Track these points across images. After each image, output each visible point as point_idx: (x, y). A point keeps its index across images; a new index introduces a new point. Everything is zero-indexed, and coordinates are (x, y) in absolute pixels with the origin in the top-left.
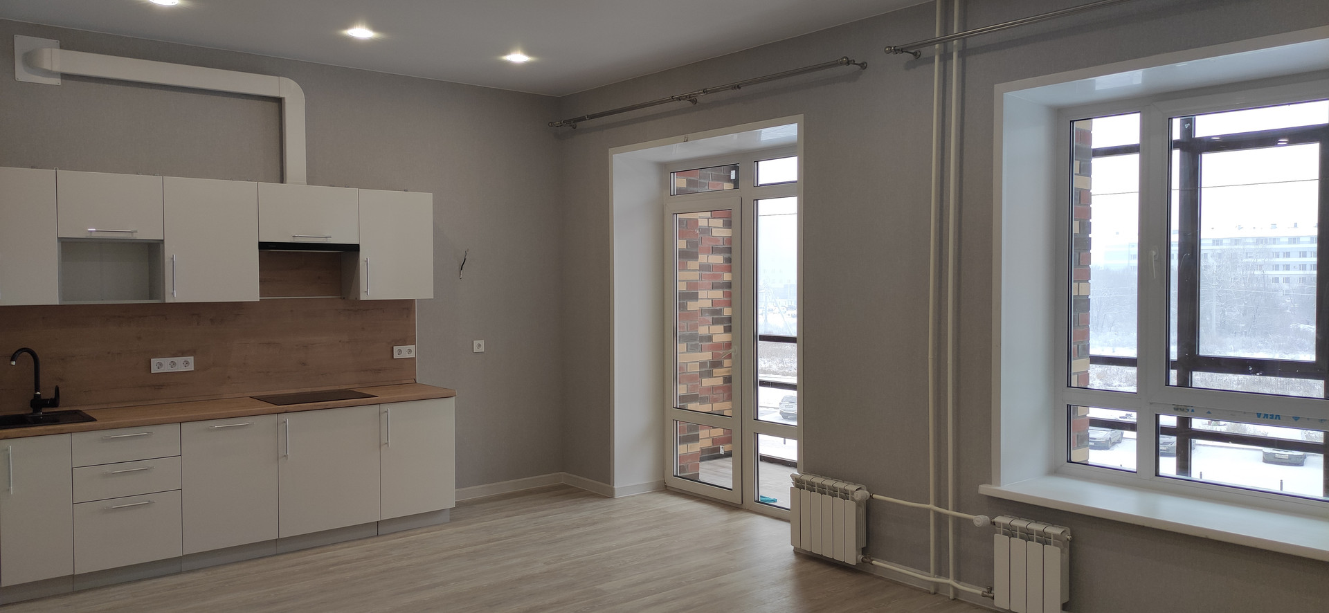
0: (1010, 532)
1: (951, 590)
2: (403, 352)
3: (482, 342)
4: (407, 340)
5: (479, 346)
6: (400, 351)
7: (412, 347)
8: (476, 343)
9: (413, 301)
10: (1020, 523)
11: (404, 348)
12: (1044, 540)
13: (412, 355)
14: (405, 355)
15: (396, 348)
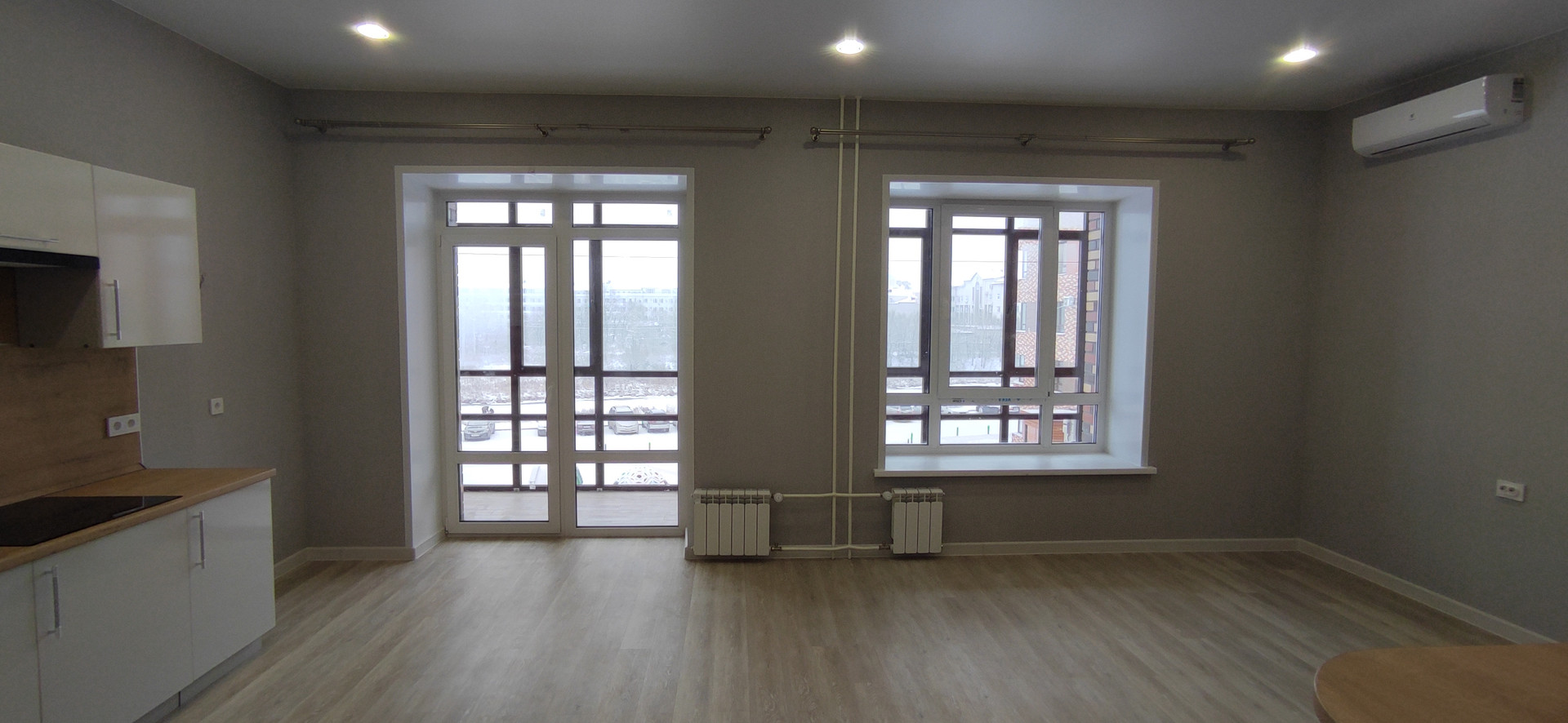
0: (906, 499)
1: (850, 551)
2: (121, 425)
3: (220, 400)
4: (126, 406)
5: (218, 406)
6: (118, 425)
7: (136, 417)
8: (214, 401)
9: (134, 348)
10: (912, 491)
11: (123, 420)
12: (931, 499)
13: (137, 428)
14: (125, 429)
15: (112, 421)
